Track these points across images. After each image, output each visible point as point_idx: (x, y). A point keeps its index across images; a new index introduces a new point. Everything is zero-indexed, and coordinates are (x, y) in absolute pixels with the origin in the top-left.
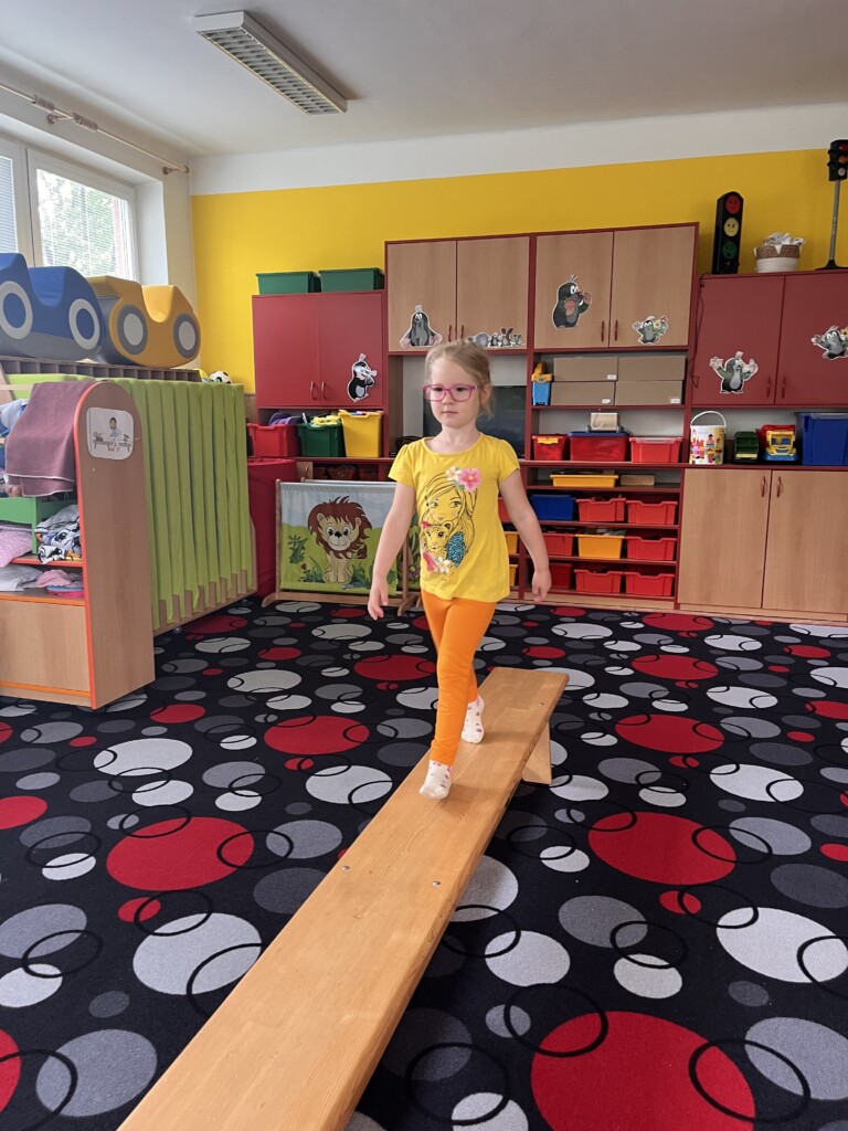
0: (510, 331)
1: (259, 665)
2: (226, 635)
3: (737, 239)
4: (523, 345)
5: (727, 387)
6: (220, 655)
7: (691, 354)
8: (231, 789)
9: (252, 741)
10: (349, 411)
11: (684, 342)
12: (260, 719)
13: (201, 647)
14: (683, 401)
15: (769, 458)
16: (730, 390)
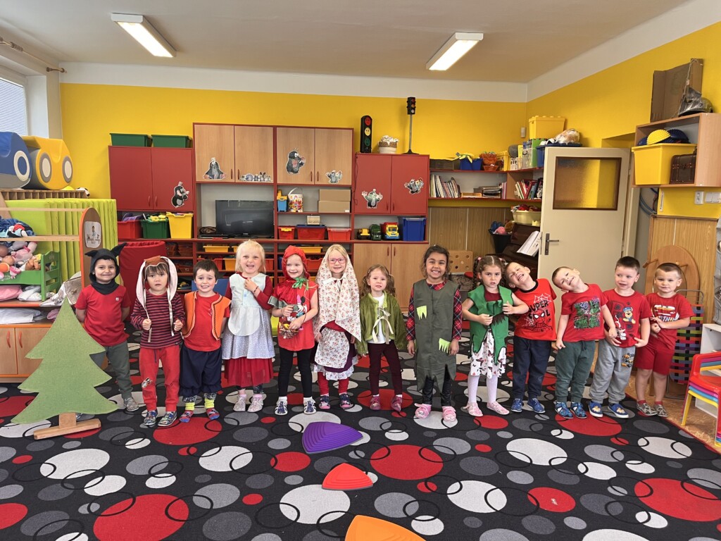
0: (265, 174)
3: (370, 137)
4: (272, 181)
5: (370, 205)
7: (353, 188)
10: (172, 213)
11: (349, 183)
14: (351, 212)
15: (388, 238)
16: (371, 206)
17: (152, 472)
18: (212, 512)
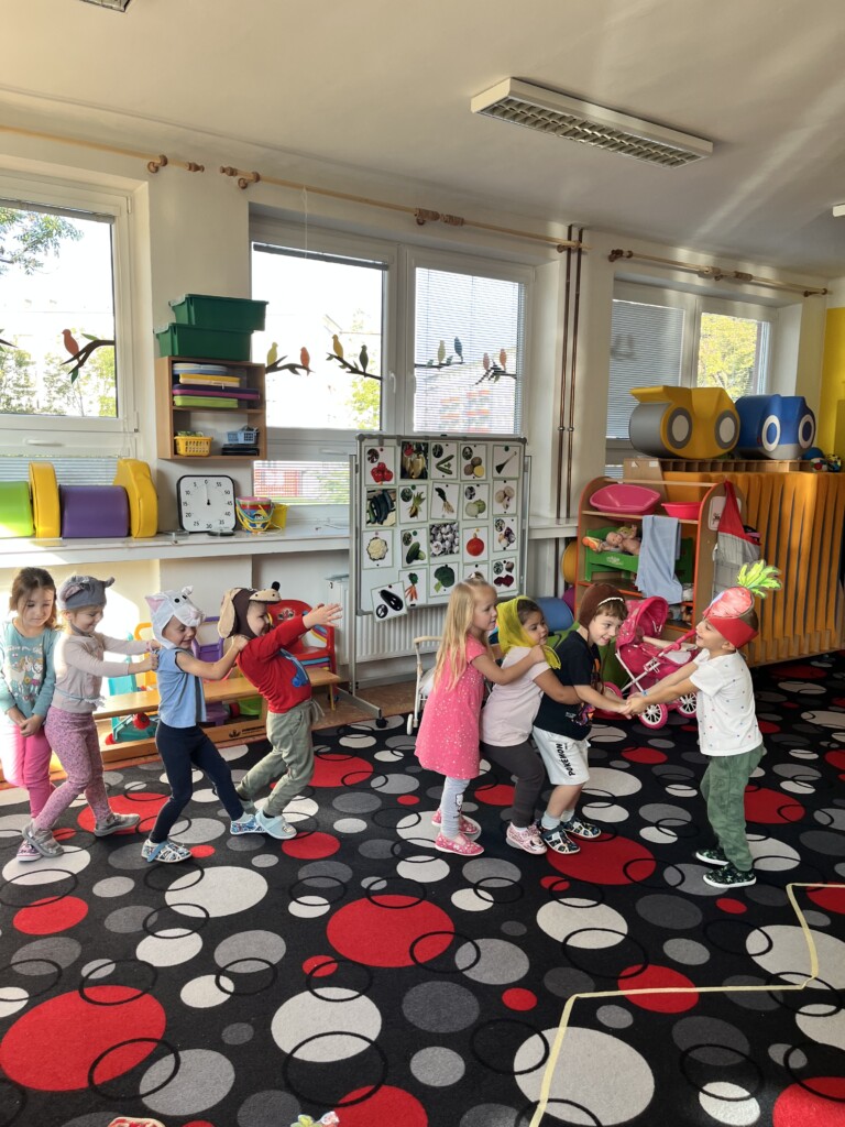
1: (830, 708)
2: (806, 681)
6: (798, 695)
8: (793, 779)
9: (815, 756)
12: (824, 744)
13: (782, 685)
17: (661, 823)
18: (672, 891)
